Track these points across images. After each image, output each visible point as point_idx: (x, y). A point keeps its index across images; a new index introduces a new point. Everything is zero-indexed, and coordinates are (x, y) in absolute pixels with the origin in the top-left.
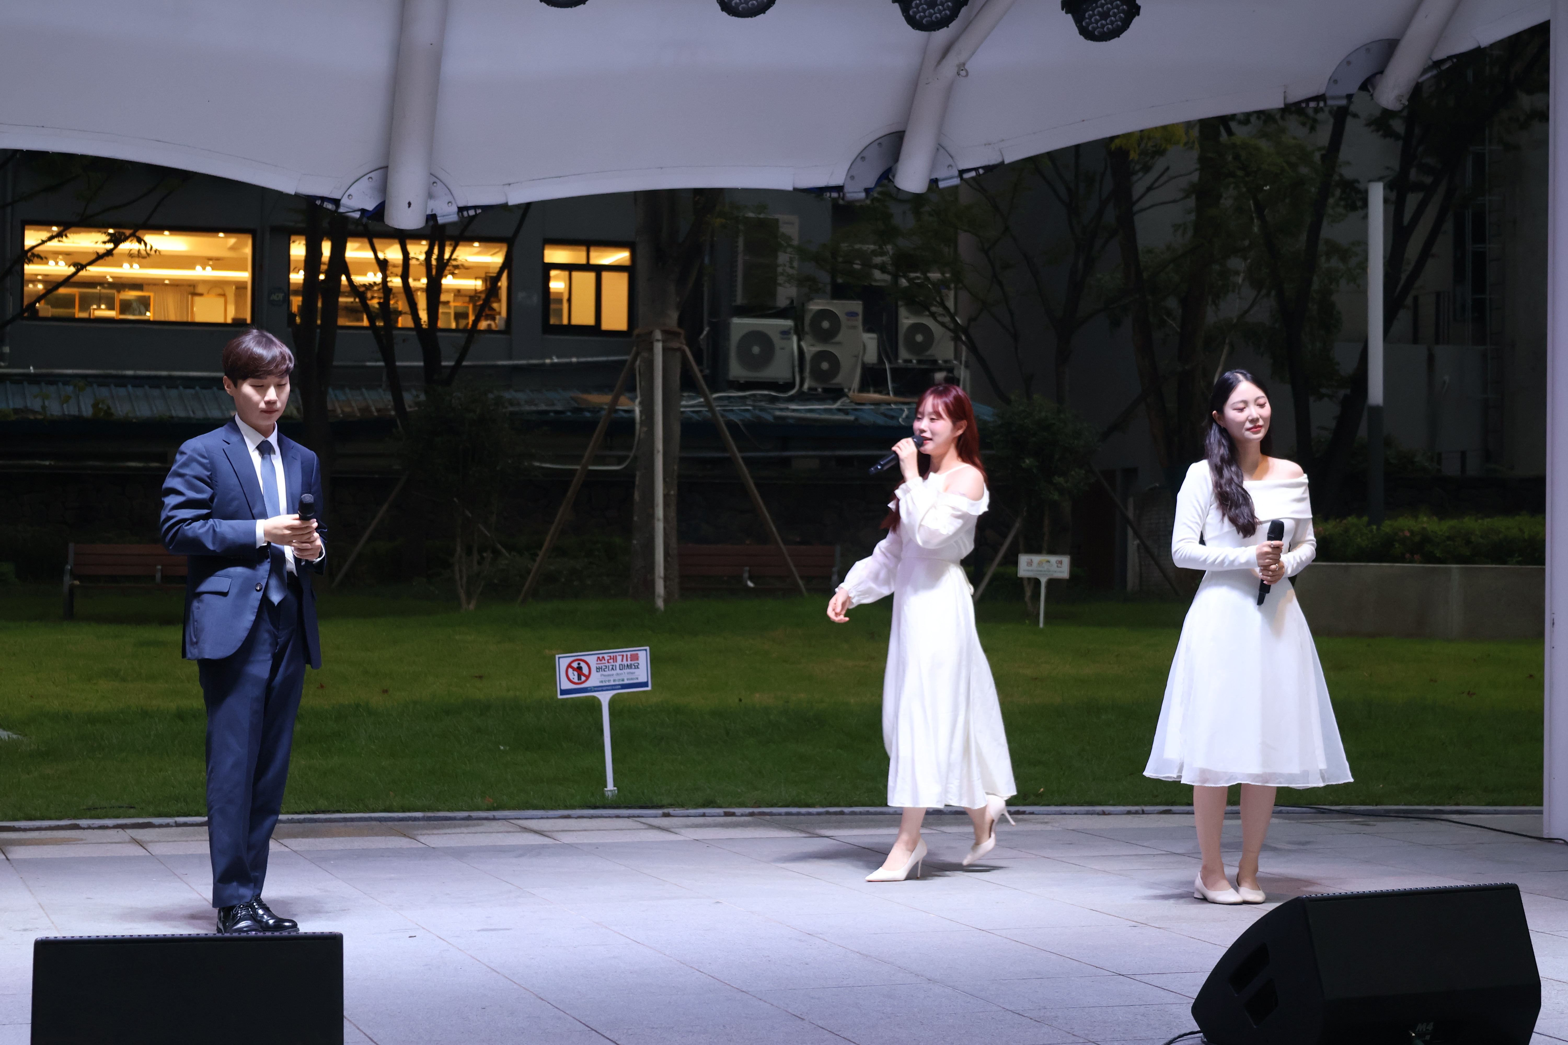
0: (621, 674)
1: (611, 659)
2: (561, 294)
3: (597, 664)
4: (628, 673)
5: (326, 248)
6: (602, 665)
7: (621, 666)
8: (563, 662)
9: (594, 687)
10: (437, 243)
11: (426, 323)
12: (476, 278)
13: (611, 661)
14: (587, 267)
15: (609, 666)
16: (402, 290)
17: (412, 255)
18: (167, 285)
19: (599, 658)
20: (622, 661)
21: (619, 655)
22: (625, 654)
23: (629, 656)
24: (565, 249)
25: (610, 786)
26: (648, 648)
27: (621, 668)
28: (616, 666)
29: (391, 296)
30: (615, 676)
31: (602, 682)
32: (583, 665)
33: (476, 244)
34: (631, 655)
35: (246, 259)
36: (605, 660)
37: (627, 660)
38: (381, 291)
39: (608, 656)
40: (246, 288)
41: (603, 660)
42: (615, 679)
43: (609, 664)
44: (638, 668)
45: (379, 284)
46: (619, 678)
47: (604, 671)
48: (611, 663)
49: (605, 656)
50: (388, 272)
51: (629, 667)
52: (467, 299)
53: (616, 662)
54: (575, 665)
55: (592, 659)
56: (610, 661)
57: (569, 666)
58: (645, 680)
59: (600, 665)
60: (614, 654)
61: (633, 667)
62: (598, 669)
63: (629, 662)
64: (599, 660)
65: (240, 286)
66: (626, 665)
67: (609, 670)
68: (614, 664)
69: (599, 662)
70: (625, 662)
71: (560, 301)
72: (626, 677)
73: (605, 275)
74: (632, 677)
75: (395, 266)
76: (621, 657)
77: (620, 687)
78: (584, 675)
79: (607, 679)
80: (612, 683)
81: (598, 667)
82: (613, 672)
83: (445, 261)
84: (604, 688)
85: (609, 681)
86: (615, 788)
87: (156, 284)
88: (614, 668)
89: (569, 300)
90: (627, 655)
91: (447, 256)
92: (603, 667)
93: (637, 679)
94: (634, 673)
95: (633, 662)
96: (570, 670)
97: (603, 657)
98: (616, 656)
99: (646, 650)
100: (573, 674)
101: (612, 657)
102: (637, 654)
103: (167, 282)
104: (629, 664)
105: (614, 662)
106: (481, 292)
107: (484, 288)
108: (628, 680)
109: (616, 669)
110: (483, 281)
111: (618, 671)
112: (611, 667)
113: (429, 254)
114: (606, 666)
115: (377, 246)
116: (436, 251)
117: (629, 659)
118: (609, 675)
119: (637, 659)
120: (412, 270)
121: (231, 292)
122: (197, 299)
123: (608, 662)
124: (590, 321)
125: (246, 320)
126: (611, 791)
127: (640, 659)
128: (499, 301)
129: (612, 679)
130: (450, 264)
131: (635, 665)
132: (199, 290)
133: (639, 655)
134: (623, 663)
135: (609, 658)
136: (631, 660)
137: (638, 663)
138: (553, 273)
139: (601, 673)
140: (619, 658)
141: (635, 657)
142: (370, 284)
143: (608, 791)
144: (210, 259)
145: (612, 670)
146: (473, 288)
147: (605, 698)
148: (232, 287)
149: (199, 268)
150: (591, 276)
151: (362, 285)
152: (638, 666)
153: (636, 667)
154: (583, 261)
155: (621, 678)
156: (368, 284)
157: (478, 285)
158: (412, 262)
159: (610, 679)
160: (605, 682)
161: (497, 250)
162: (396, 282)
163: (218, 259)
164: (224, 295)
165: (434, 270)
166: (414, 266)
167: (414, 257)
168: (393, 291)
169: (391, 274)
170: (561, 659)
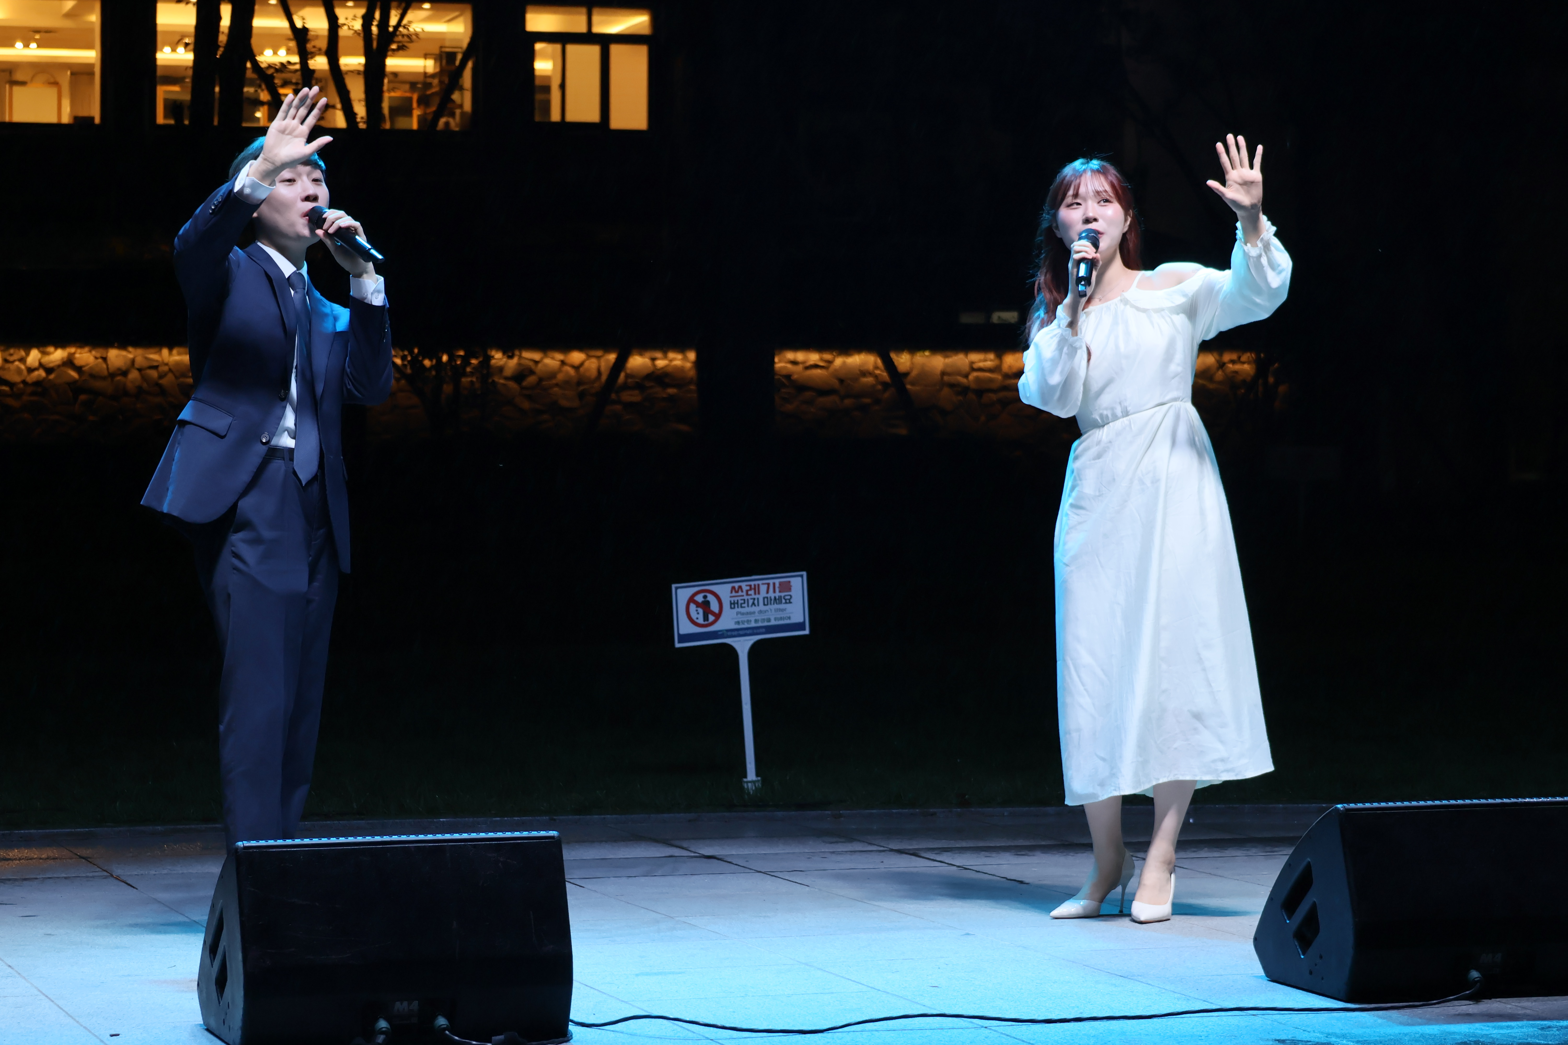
0: (766, 611)
1: (751, 589)
2: (548, 78)
3: (731, 597)
4: (777, 610)
5: (226, 12)
6: (739, 598)
7: (766, 600)
8: (682, 594)
9: (728, 631)
10: (379, 4)
11: (364, 120)
12: (426, 56)
13: (752, 592)
14: (588, 38)
15: (748, 600)
16: (328, 74)
17: (341, 21)
19: (733, 588)
20: (768, 592)
21: (763, 584)
22: (771, 582)
23: (777, 585)
24: (555, 13)
25: (751, 774)
26: (804, 573)
27: (766, 603)
28: (758, 599)
30: (757, 614)
31: (738, 623)
32: (710, 598)
33: (427, 6)
34: (780, 584)
35: (92, 30)
36: (742, 591)
37: (774, 591)
38: (299, 73)
39: (747, 586)
40: (92, 74)
41: (740, 591)
42: (757, 618)
43: (749, 597)
44: (790, 602)
45: (295, 64)
46: (763, 617)
47: (741, 607)
48: (751, 595)
49: (743, 585)
50: (309, 46)
51: (778, 600)
52: (407, 87)
53: (759, 593)
54: (699, 598)
55: (723, 589)
56: (750, 593)
57: (691, 600)
58: (801, 620)
59: (736, 599)
60: (756, 583)
61: (784, 601)
62: (733, 605)
63: (777, 594)
64: (733, 591)
65: (79, 72)
66: (773, 598)
67: (748, 606)
68: (756, 597)
69: (734, 594)
70: (771, 594)
71: (547, 89)
72: (773, 615)
73: (616, 50)
74: (782, 616)
75: (317, 37)
76: (766, 586)
77: (764, 630)
78: (713, 613)
79: (746, 619)
80: (753, 625)
81: (732, 602)
82: (754, 609)
83: (391, 29)
84: (741, 632)
85: (749, 621)
86: (759, 778)
88: (756, 602)
89: (563, 86)
90: (774, 584)
91: (393, 21)
92: (740, 602)
93: (789, 618)
94: (785, 610)
95: (783, 594)
96: (693, 607)
97: (740, 587)
98: (759, 585)
99: (802, 576)
100: (696, 612)
101: (753, 587)
102: (789, 582)
104: (777, 597)
105: (755, 594)
106: (433, 76)
107: (438, 70)
108: (775, 619)
109: (758, 605)
110: (435, 60)
111: (762, 607)
112: (751, 602)
113: (367, 20)
114: (744, 600)
115: (292, 9)
116: (377, 15)
117: (777, 590)
118: (747, 613)
119: (789, 589)
120: (341, 45)
121: (65, 79)
122: (16, 89)
123: (747, 594)
124: (592, 115)
125: (92, 119)
126: (753, 782)
127: (793, 589)
128: (461, 89)
129: (753, 619)
130: (398, 33)
131: (787, 597)
132: (19, 76)
133: (792, 584)
134: (768, 595)
135: (748, 588)
136: (780, 592)
137: (791, 596)
138: (539, 46)
139: (736, 610)
140: (763, 588)
141: (786, 587)
142: (282, 64)
143: (747, 782)
144: (37, 31)
145: (753, 606)
146: (422, 70)
147: (743, 646)
148: (69, 73)
149: (19, 45)
150: (593, 51)
151: (270, 66)
152: (789, 600)
153: (788, 601)
154: (582, 28)
155: (765, 617)
156: (279, 65)
157: (429, 65)
158: (343, 32)
159: (749, 619)
160: (743, 622)
161: (456, 14)
162: (320, 63)
163: (48, 31)
164: (55, 84)
165: (375, 44)
166: (347, 37)
167: (345, 24)
168: (316, 75)
169: (313, 50)
170: (679, 591)
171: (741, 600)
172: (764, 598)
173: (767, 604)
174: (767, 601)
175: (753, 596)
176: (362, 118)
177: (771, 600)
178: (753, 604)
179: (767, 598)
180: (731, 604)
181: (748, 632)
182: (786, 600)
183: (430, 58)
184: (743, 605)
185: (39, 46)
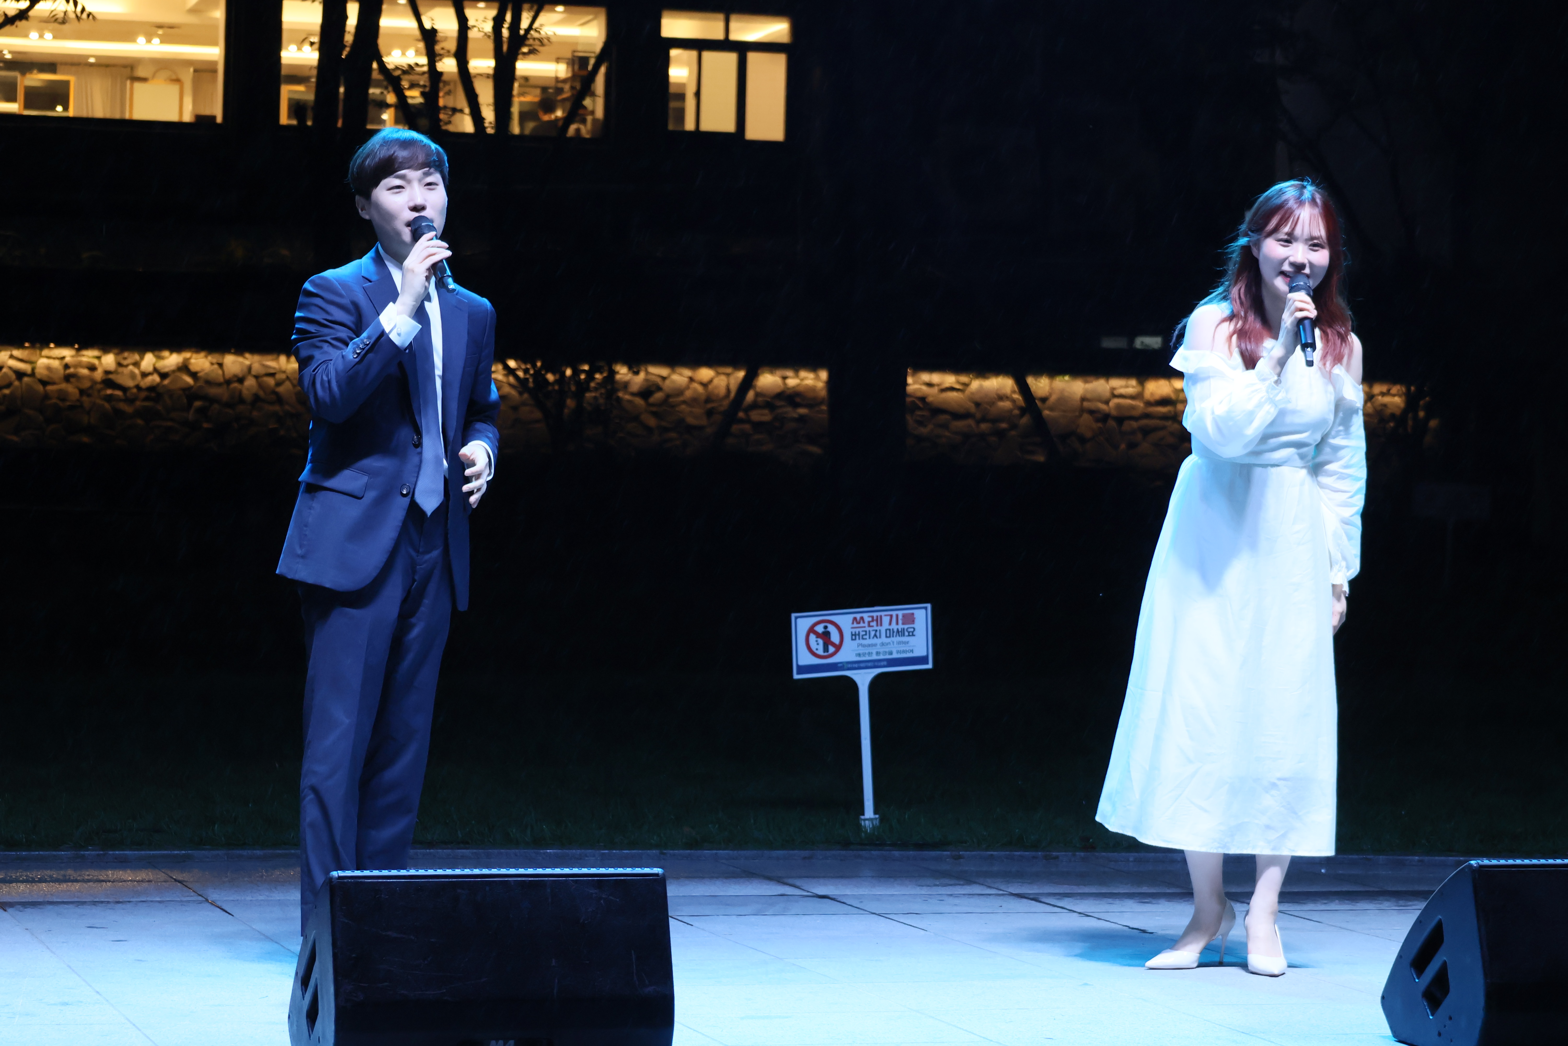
0: (887, 644)
1: (873, 621)
2: (683, 86)
3: (852, 628)
4: (899, 643)
5: (353, 11)
6: (861, 630)
7: (888, 632)
8: (802, 624)
9: (848, 663)
10: (510, 7)
11: (493, 125)
12: (558, 60)
13: (874, 624)
14: (725, 45)
15: (869, 631)
16: (457, 77)
17: (471, 23)
18: (91, 65)
19: (855, 619)
20: (890, 624)
21: (886, 615)
22: (894, 613)
23: (900, 617)
24: (690, 18)
25: (869, 811)
26: (929, 606)
27: (888, 635)
28: (880, 630)
29: (441, 85)
30: (878, 646)
31: (859, 655)
32: (831, 629)
33: (560, 8)
34: (904, 616)
35: (216, 27)
36: (864, 622)
37: (897, 623)
38: (426, 76)
39: (869, 617)
40: (215, 71)
41: (861, 622)
42: (878, 650)
43: (871, 629)
44: (913, 635)
45: (423, 66)
46: (885, 650)
47: (863, 639)
48: (873, 626)
49: (865, 616)
50: (437, 48)
51: (901, 633)
52: (538, 92)
53: (881, 625)
54: (820, 629)
55: (845, 621)
56: (872, 624)
57: (811, 630)
58: (924, 653)
59: (857, 630)
60: (879, 614)
61: (906, 634)
62: (854, 636)
63: (900, 626)
64: (855, 623)
65: (202, 70)
66: (895, 630)
67: (870, 638)
68: (878, 628)
69: (855, 625)
70: (894, 626)
71: (681, 97)
72: (896, 648)
73: (753, 58)
74: (905, 649)
75: (446, 39)
76: (888, 618)
77: (885, 663)
78: (833, 644)
79: (867, 652)
80: (874, 657)
81: (854, 633)
82: (875, 641)
83: (522, 32)
84: (862, 665)
85: (870, 654)
86: (877, 816)
87: (77, 63)
88: (878, 634)
89: (698, 94)
90: (897, 616)
91: (525, 24)
92: (862, 633)
93: (912, 651)
94: (908, 642)
95: (906, 627)
96: (812, 637)
97: (862, 618)
98: (881, 616)
99: (926, 608)
100: (816, 643)
101: (875, 618)
102: (913, 614)
103: (92, 60)
104: (900, 630)
105: (877, 625)
106: (565, 81)
107: (570, 75)
108: (898, 652)
109: (880, 637)
110: (568, 64)
111: (883, 639)
112: (873, 633)
113: (498, 22)
114: (866, 631)
115: (421, 9)
116: (508, 17)
117: (900, 622)
118: (869, 645)
119: (913, 622)
120: (471, 46)
121: (187, 76)
122: (137, 86)
123: (869, 626)
124: (728, 125)
125: (214, 118)
126: (870, 819)
127: (916, 621)
128: (593, 95)
129: (874, 652)
130: (529, 36)
131: (910, 630)
132: (140, 72)
133: (916, 616)
134: (891, 627)
135: (870, 619)
136: (903, 624)
137: (914, 629)
138: (674, 53)
139: (858, 641)
140: (886, 620)
141: (909, 619)
142: (410, 66)
143: (865, 819)
144: (160, 26)
145: (875, 638)
146: (553, 75)
147: (863, 679)
148: (192, 70)
149: (141, 40)
150: (731, 58)
151: (397, 68)
152: (913, 632)
153: (911, 634)
154: (719, 35)
155: (887, 650)
156: (406, 66)
157: (561, 70)
158: (472, 34)
159: (871, 651)
160: (864, 654)
161: (590, 17)
162: (448, 65)
163: (171, 27)
164: (177, 81)
165: (505, 47)
166: (476, 39)
167: (475, 26)
168: (444, 78)
169: (442, 52)
170: (799, 620)
171: (863, 631)
172: (886, 630)
173: (890, 637)
174: (890, 633)
175: (875, 628)
176: (490, 123)
177: (893, 632)
178: (875, 635)
179: (890, 630)
180: (852, 635)
181: (870, 664)
182: (909, 632)
183: (562, 62)
184: (864, 637)
185: (162, 42)
